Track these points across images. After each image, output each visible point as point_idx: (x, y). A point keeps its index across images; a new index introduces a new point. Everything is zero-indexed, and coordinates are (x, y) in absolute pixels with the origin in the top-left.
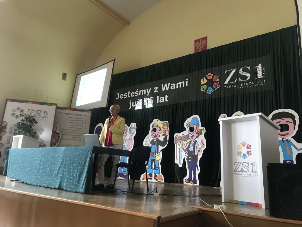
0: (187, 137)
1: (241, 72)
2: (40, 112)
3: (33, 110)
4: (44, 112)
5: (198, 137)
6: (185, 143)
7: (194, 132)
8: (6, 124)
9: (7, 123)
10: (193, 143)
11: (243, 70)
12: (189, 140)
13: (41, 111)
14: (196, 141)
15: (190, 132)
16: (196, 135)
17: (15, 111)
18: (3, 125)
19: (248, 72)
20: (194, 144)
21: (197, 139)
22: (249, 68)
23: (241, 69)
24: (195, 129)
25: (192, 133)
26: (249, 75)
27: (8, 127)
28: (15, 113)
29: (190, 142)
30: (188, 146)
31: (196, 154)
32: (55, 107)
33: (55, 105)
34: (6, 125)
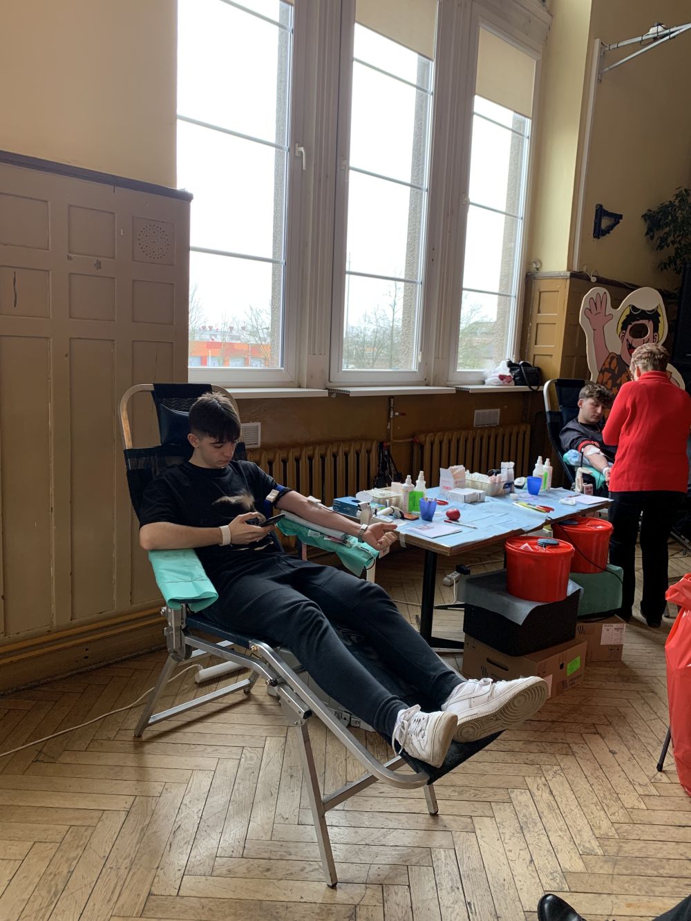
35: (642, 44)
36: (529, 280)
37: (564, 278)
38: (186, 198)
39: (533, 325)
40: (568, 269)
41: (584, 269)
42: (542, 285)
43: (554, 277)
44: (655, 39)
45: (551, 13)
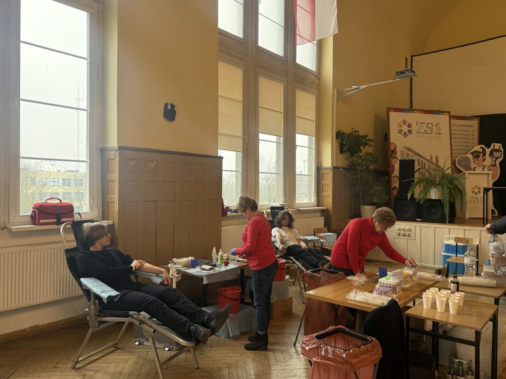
2: (430, 125)
3: (422, 123)
4: (436, 125)
8: (394, 145)
9: (396, 146)
13: (432, 124)
17: (401, 126)
18: (392, 149)
27: (398, 150)
28: (402, 129)
32: (448, 116)
33: (447, 113)
34: (395, 148)
35: (350, 91)
36: (319, 169)
37: (331, 169)
38: (221, 158)
39: (321, 185)
40: (332, 166)
41: (338, 165)
42: (324, 171)
43: (327, 169)
44: (355, 89)
45: (319, 80)
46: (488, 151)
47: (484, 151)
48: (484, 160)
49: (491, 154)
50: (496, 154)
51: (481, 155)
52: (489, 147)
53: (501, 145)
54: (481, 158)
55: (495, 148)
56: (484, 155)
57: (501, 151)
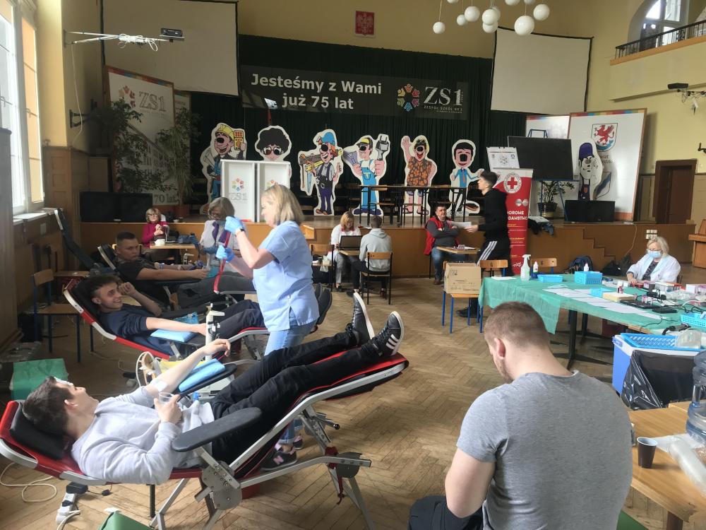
0: (318, 158)
1: (442, 93)
5: (333, 159)
6: (316, 165)
7: (328, 151)
10: (327, 165)
11: (444, 92)
12: (321, 162)
14: (330, 164)
15: (322, 152)
16: (330, 156)
19: (449, 96)
20: (328, 168)
21: (331, 162)
22: (449, 91)
23: (442, 91)
24: (329, 148)
25: (325, 153)
26: (448, 99)
29: (323, 164)
30: (319, 169)
31: (330, 179)
46: (375, 142)
47: (371, 143)
48: (371, 153)
49: (378, 146)
50: (383, 147)
51: (368, 147)
52: (375, 138)
53: (387, 136)
54: (367, 151)
55: (382, 139)
56: (371, 147)
57: (388, 143)
